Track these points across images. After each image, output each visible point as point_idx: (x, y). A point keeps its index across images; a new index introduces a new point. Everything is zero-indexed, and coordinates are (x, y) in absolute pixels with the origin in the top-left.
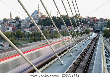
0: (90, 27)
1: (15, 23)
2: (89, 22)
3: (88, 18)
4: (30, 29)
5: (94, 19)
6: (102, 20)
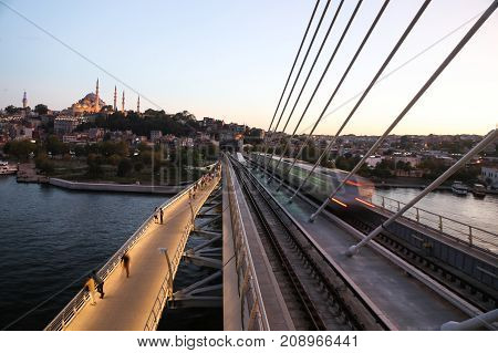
0: (212, 138)
1: (39, 118)
2: (209, 129)
3: (208, 120)
4: (79, 136)
5: (219, 122)
6: (234, 127)
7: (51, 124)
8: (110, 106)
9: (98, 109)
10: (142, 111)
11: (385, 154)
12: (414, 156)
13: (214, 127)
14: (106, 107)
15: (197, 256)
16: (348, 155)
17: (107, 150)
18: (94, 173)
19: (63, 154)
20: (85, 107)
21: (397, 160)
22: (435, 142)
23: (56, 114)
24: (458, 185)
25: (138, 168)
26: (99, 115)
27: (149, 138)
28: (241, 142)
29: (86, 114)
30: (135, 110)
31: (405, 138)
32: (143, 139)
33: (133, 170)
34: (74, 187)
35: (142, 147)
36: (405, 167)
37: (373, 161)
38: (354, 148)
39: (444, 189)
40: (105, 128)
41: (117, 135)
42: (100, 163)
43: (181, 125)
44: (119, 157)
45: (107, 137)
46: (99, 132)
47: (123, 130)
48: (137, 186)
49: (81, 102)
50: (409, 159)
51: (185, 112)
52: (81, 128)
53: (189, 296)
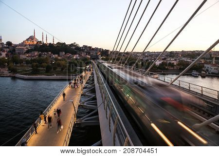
0: (87, 54)
1: (8, 48)
2: (86, 50)
3: (85, 47)
4: (27, 55)
5: (90, 47)
6: (96, 49)
7: (14, 50)
8: (41, 41)
9: (35, 43)
10: (55, 43)
11: (163, 59)
12: (175, 60)
13: (88, 49)
14: (39, 42)
15: (85, 104)
16: (147, 60)
17: (40, 62)
18: (35, 72)
19: (20, 64)
20: (29, 42)
21: (168, 62)
22: (184, 54)
23: (16, 46)
24: (194, 72)
25: (55, 69)
26: (36, 46)
27: (59, 55)
28: (100, 56)
29: (30, 45)
30: (52, 43)
31: (171, 52)
32: (56, 56)
33: (52, 70)
34: (26, 78)
35: (56, 59)
36: (172, 65)
37: (158, 63)
38: (149, 57)
39: (189, 74)
40: (39, 51)
41: (45, 55)
42: (38, 67)
43: (73, 49)
44: (46, 64)
45: (40, 55)
46: (36, 54)
47: (47, 52)
48: (55, 77)
49: (27, 40)
50: (173, 62)
51: (75, 43)
52: (28, 52)
53: (83, 121)
